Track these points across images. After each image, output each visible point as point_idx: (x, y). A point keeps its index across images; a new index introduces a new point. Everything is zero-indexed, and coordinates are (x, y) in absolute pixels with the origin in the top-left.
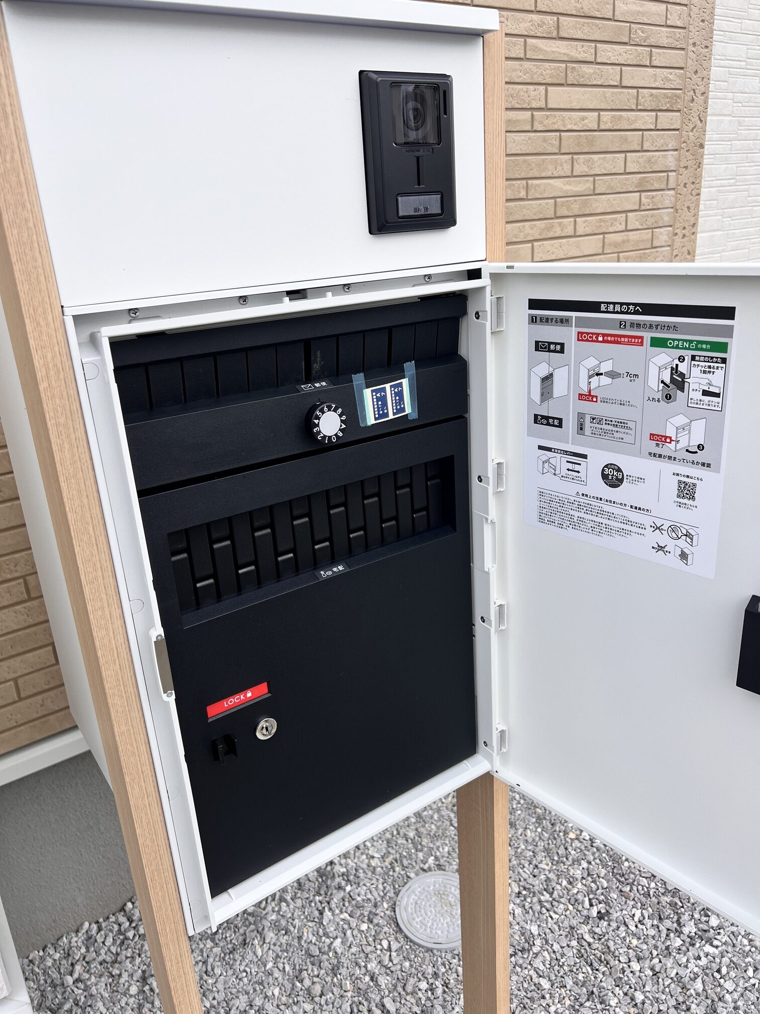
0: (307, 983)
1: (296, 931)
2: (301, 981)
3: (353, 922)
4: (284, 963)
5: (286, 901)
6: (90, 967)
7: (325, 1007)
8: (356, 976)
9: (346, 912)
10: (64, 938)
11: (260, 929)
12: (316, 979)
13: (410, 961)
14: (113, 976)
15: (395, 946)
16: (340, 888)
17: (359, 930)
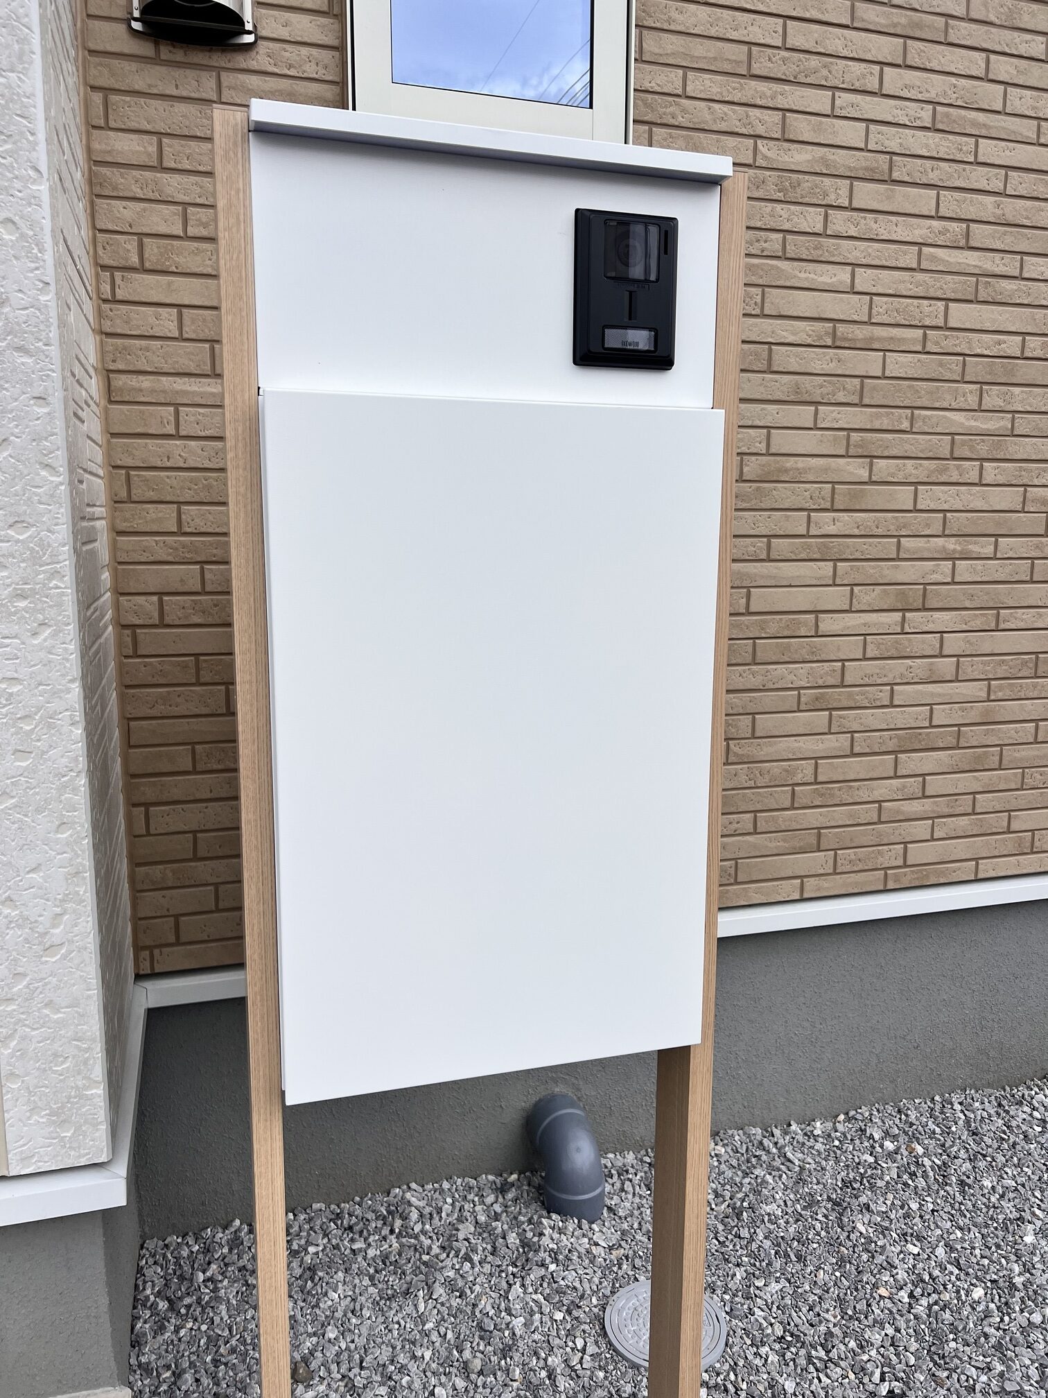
0: (467, 1354)
1: (473, 1296)
2: (460, 1352)
3: (547, 1306)
4: (447, 1329)
5: (471, 1261)
6: (227, 1269)
7: (480, 1390)
8: (530, 1366)
9: (541, 1293)
10: (209, 1230)
11: (430, 1282)
12: (478, 1354)
13: (606, 1372)
14: (248, 1285)
15: (591, 1349)
16: (543, 1265)
17: (551, 1318)
